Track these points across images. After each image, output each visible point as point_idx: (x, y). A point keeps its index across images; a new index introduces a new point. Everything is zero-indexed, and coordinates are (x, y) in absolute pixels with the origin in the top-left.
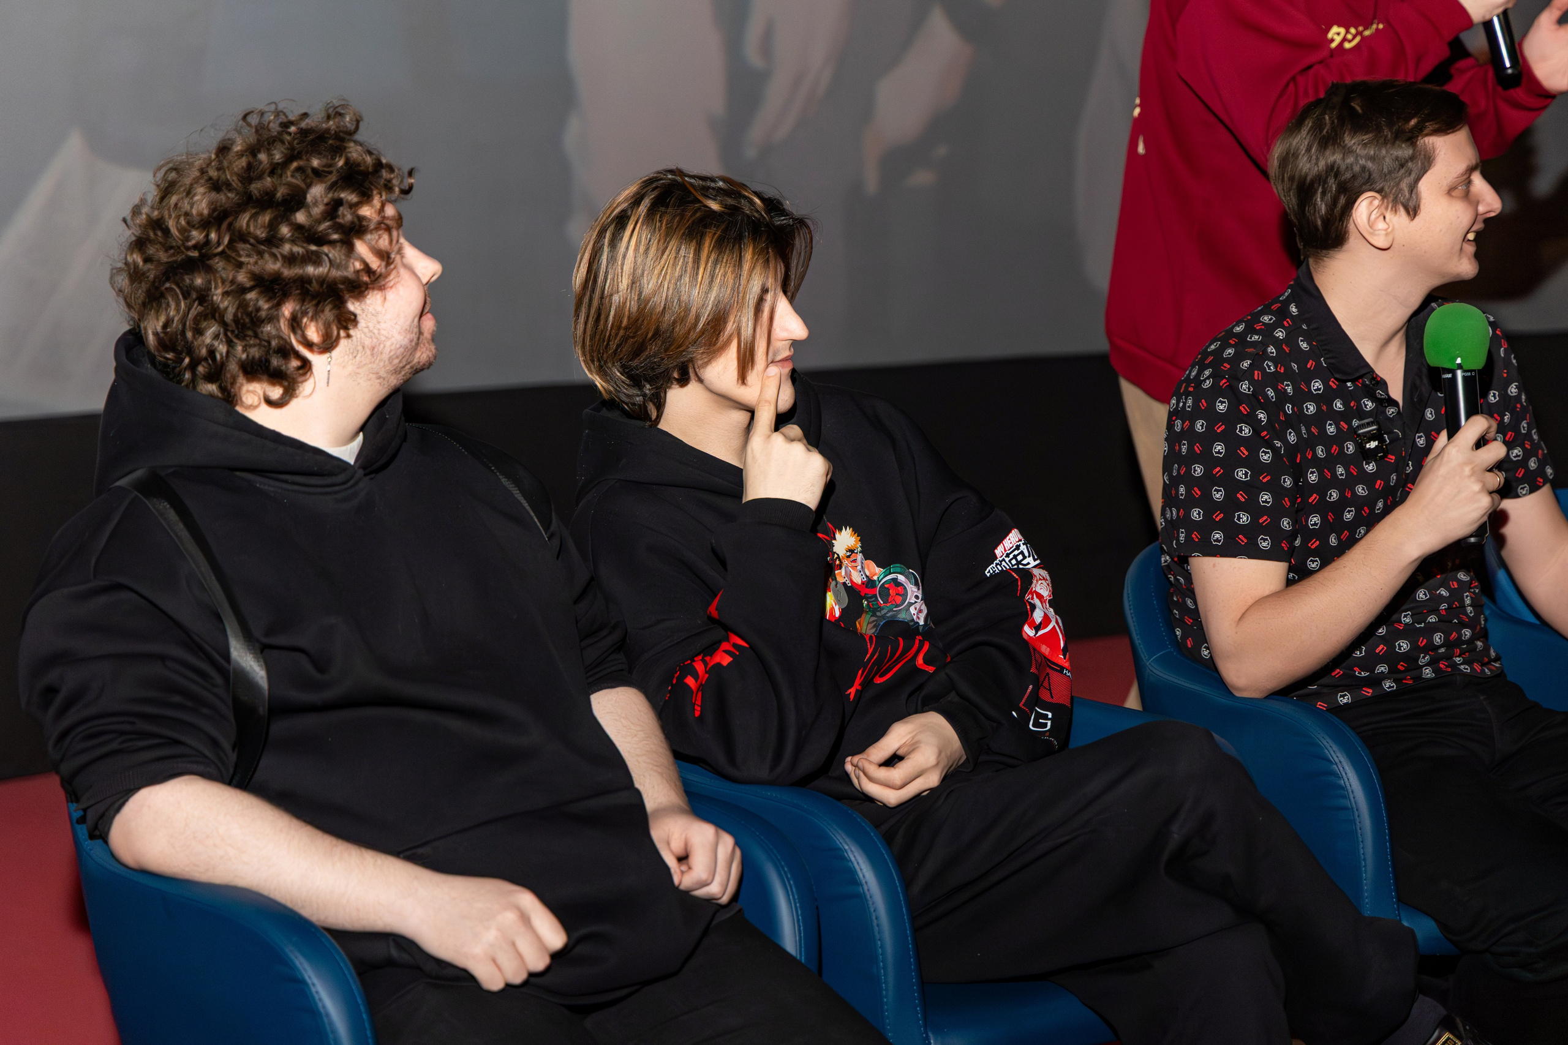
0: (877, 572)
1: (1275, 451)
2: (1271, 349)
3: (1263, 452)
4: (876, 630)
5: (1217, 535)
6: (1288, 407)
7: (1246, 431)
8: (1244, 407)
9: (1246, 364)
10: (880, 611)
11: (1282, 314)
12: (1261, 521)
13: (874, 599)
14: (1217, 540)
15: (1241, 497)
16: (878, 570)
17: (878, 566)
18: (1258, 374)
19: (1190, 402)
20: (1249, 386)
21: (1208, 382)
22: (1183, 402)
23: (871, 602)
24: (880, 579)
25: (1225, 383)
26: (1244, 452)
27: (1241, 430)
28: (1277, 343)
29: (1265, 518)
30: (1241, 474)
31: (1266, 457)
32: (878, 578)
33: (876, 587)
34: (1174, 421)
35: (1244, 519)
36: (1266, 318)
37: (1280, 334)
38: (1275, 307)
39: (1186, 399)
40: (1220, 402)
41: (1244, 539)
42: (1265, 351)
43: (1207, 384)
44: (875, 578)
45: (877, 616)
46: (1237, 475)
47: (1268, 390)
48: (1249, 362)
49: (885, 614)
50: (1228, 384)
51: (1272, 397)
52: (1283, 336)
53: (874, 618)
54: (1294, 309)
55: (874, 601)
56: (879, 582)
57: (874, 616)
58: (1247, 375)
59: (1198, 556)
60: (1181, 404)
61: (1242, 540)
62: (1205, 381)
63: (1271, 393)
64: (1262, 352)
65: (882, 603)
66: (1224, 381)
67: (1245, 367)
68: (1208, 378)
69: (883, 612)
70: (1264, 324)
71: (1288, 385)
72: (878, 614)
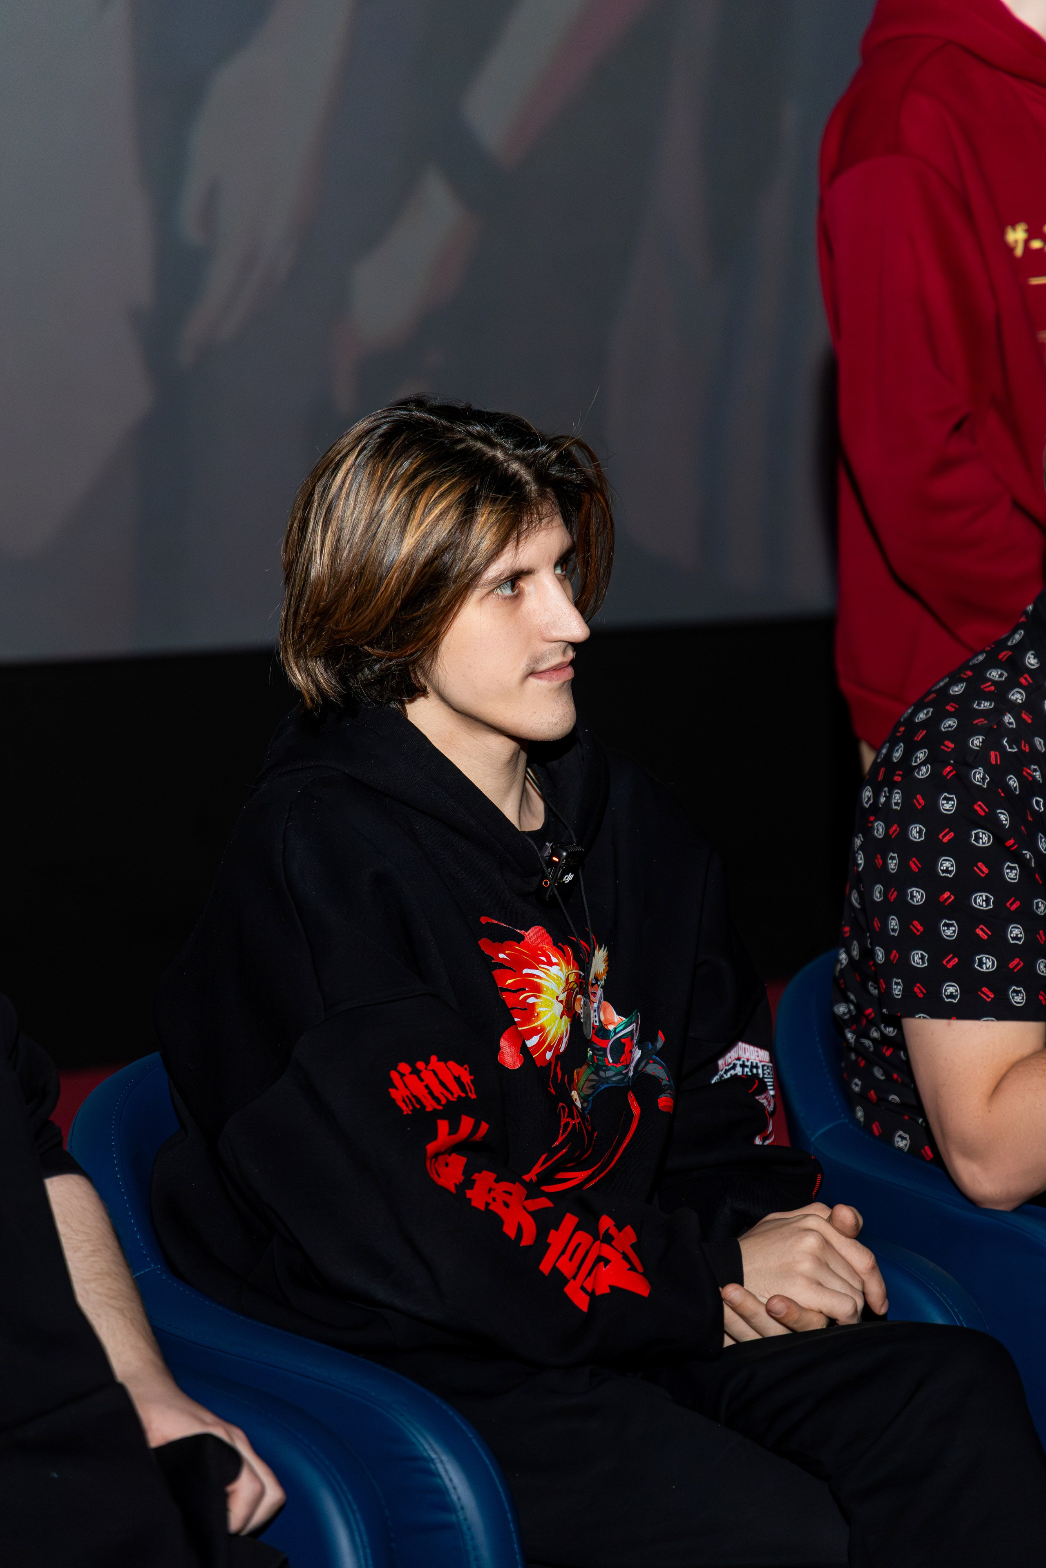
0: (616, 1021)
1: (1023, 864)
2: (1008, 719)
3: (1009, 867)
4: (593, 1093)
5: (951, 989)
6: (1038, 803)
7: (984, 839)
8: (980, 806)
9: (976, 742)
10: (605, 1071)
11: (1015, 666)
12: (1011, 966)
13: (601, 1053)
14: (951, 996)
15: (982, 932)
16: (617, 1018)
17: (618, 1014)
18: (996, 756)
19: (897, 797)
20: (984, 775)
21: (924, 769)
22: (885, 796)
23: (598, 1055)
24: (617, 1030)
25: (951, 771)
26: (983, 869)
27: (977, 838)
28: (1013, 708)
29: (1016, 961)
30: (980, 901)
31: (1012, 874)
32: (615, 1029)
33: (609, 1039)
34: (873, 822)
35: (988, 964)
36: (994, 673)
37: (1017, 696)
38: (1004, 655)
39: (891, 792)
40: (945, 798)
41: (989, 994)
42: (1001, 723)
43: (924, 772)
44: (611, 1028)
45: (598, 1075)
46: (976, 903)
47: (1011, 778)
48: (981, 738)
49: (611, 1077)
50: (954, 772)
51: (1015, 788)
52: (1022, 700)
53: (594, 1077)
54: (1031, 661)
55: (600, 1055)
56: (616, 1034)
57: (595, 1074)
58: (979, 758)
59: (924, 1018)
60: (883, 800)
61: (988, 995)
62: (919, 767)
63: (1013, 782)
64: (997, 725)
65: (611, 1061)
66: (948, 769)
67: (977, 746)
68: (924, 763)
69: (609, 1073)
70: (994, 683)
71: (1035, 770)
72: (602, 1073)
